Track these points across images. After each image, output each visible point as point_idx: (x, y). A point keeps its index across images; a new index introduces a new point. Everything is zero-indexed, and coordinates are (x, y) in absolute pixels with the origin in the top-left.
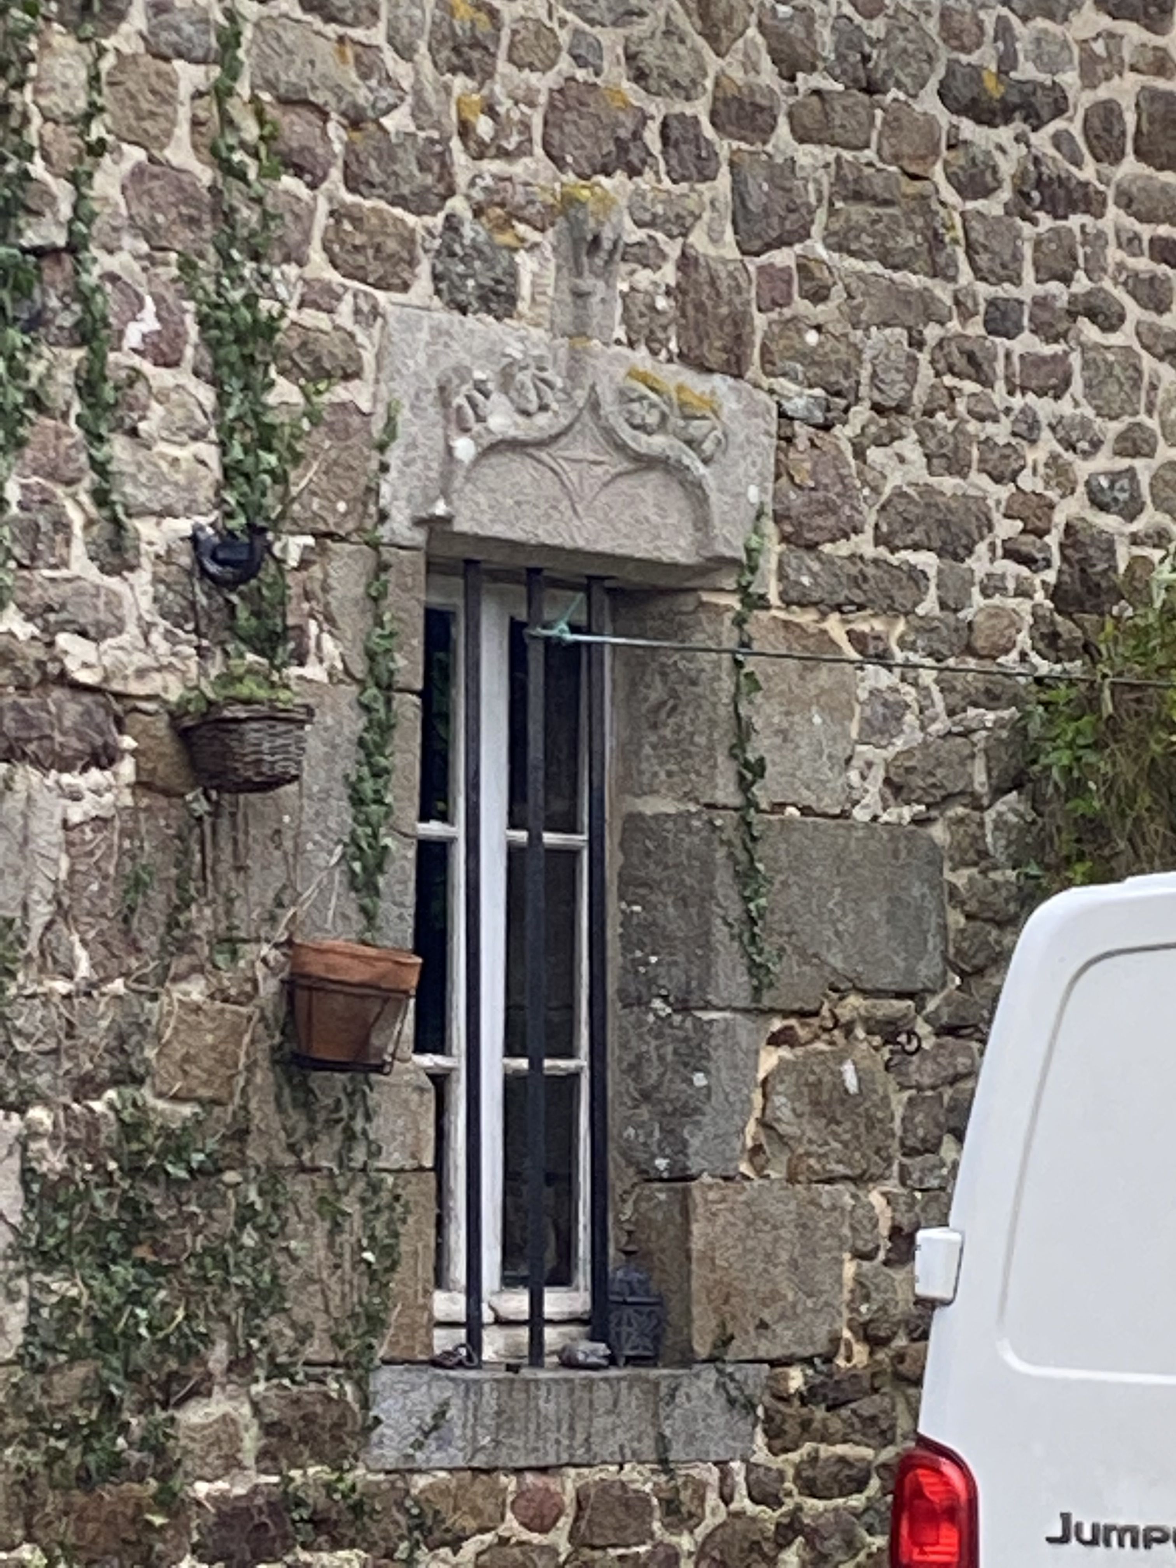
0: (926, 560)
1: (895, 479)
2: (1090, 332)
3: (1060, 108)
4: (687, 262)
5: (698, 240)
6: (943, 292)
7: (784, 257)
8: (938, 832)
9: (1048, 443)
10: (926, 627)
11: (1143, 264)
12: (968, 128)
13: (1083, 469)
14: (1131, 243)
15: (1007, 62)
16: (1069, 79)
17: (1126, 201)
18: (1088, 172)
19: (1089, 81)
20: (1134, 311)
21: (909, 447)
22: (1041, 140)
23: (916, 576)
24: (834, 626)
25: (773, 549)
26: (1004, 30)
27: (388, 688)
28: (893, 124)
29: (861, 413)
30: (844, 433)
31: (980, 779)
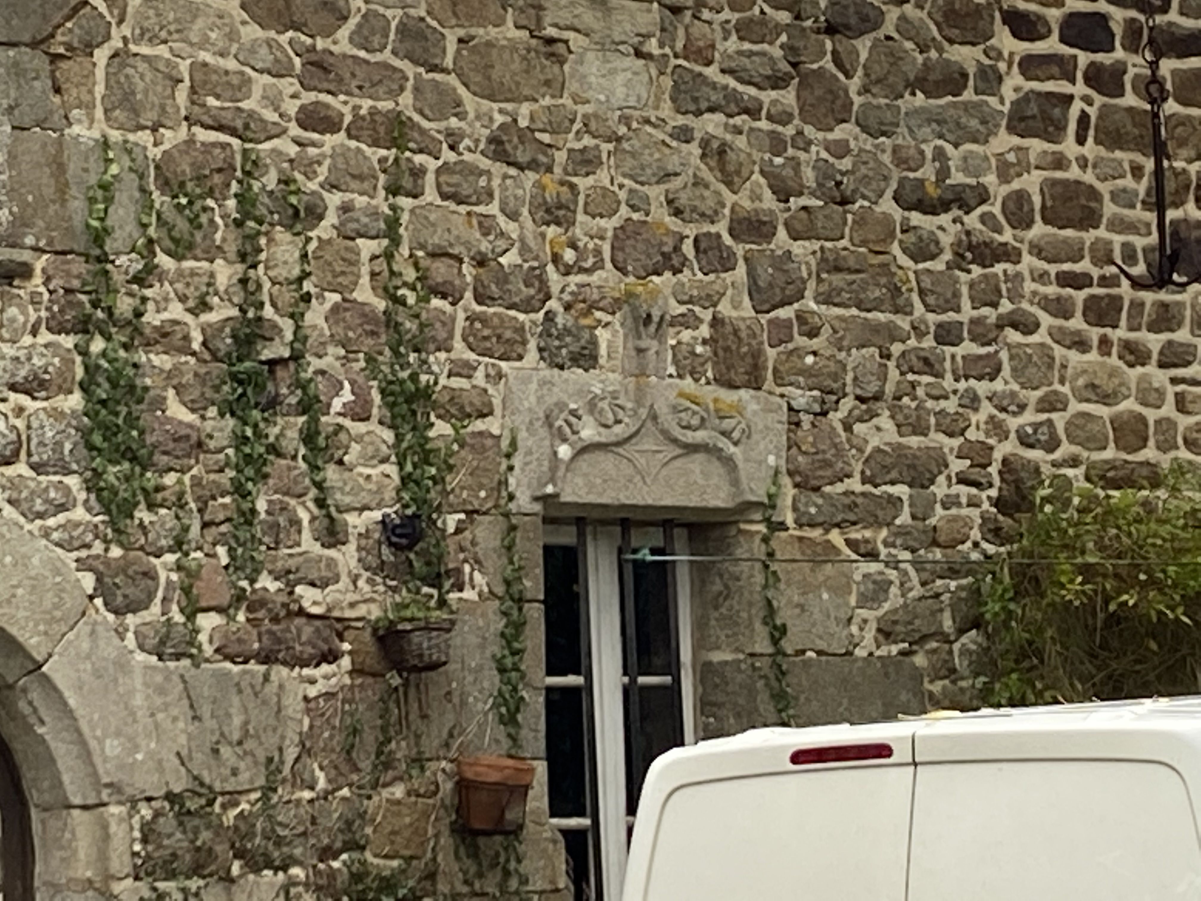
0: (901, 490)
1: (874, 442)
2: (1013, 336)
3: (984, 199)
4: (716, 322)
5: (724, 308)
6: (903, 323)
7: (785, 313)
8: (920, 660)
9: (987, 409)
10: (903, 532)
11: (1052, 290)
12: (916, 218)
13: (1013, 423)
14: (1042, 277)
15: (943, 173)
16: (990, 179)
17: (1037, 250)
18: (1007, 236)
19: (1004, 177)
20: (1046, 320)
21: (885, 421)
22: (972, 220)
23: (895, 502)
24: (835, 537)
25: (789, 492)
26: (940, 155)
27: (520, 601)
28: (860, 222)
29: (848, 404)
30: (836, 417)
31: (948, 624)
